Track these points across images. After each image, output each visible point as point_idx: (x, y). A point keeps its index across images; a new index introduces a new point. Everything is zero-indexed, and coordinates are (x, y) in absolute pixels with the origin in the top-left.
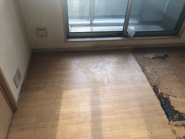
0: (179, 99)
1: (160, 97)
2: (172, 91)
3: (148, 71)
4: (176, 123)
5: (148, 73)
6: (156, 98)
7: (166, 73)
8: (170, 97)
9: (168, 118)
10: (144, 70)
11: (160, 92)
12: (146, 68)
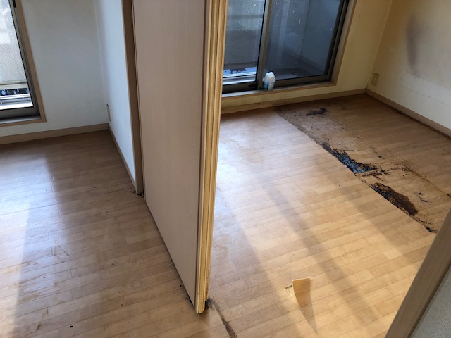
0: (358, 153)
1: (335, 153)
2: (346, 146)
3: (308, 129)
4: (363, 174)
5: (309, 132)
6: (330, 155)
7: (332, 128)
8: (346, 152)
9: (352, 170)
10: (301, 129)
11: (332, 149)
12: (304, 126)
